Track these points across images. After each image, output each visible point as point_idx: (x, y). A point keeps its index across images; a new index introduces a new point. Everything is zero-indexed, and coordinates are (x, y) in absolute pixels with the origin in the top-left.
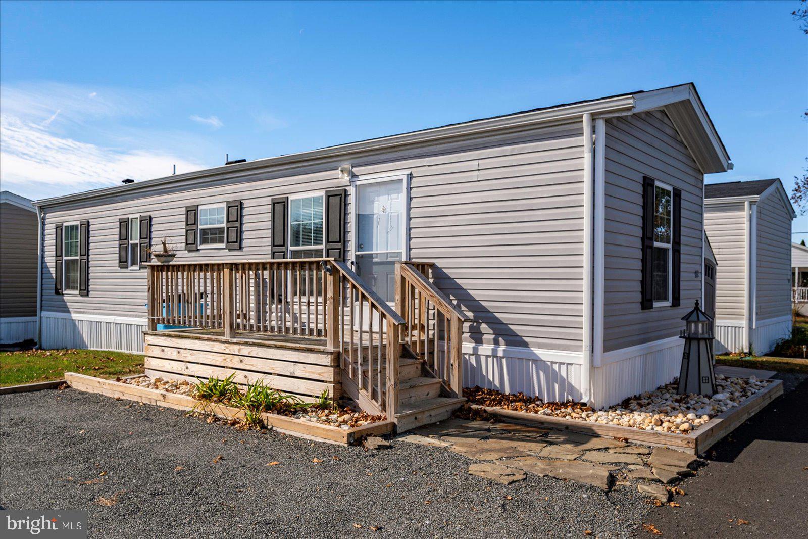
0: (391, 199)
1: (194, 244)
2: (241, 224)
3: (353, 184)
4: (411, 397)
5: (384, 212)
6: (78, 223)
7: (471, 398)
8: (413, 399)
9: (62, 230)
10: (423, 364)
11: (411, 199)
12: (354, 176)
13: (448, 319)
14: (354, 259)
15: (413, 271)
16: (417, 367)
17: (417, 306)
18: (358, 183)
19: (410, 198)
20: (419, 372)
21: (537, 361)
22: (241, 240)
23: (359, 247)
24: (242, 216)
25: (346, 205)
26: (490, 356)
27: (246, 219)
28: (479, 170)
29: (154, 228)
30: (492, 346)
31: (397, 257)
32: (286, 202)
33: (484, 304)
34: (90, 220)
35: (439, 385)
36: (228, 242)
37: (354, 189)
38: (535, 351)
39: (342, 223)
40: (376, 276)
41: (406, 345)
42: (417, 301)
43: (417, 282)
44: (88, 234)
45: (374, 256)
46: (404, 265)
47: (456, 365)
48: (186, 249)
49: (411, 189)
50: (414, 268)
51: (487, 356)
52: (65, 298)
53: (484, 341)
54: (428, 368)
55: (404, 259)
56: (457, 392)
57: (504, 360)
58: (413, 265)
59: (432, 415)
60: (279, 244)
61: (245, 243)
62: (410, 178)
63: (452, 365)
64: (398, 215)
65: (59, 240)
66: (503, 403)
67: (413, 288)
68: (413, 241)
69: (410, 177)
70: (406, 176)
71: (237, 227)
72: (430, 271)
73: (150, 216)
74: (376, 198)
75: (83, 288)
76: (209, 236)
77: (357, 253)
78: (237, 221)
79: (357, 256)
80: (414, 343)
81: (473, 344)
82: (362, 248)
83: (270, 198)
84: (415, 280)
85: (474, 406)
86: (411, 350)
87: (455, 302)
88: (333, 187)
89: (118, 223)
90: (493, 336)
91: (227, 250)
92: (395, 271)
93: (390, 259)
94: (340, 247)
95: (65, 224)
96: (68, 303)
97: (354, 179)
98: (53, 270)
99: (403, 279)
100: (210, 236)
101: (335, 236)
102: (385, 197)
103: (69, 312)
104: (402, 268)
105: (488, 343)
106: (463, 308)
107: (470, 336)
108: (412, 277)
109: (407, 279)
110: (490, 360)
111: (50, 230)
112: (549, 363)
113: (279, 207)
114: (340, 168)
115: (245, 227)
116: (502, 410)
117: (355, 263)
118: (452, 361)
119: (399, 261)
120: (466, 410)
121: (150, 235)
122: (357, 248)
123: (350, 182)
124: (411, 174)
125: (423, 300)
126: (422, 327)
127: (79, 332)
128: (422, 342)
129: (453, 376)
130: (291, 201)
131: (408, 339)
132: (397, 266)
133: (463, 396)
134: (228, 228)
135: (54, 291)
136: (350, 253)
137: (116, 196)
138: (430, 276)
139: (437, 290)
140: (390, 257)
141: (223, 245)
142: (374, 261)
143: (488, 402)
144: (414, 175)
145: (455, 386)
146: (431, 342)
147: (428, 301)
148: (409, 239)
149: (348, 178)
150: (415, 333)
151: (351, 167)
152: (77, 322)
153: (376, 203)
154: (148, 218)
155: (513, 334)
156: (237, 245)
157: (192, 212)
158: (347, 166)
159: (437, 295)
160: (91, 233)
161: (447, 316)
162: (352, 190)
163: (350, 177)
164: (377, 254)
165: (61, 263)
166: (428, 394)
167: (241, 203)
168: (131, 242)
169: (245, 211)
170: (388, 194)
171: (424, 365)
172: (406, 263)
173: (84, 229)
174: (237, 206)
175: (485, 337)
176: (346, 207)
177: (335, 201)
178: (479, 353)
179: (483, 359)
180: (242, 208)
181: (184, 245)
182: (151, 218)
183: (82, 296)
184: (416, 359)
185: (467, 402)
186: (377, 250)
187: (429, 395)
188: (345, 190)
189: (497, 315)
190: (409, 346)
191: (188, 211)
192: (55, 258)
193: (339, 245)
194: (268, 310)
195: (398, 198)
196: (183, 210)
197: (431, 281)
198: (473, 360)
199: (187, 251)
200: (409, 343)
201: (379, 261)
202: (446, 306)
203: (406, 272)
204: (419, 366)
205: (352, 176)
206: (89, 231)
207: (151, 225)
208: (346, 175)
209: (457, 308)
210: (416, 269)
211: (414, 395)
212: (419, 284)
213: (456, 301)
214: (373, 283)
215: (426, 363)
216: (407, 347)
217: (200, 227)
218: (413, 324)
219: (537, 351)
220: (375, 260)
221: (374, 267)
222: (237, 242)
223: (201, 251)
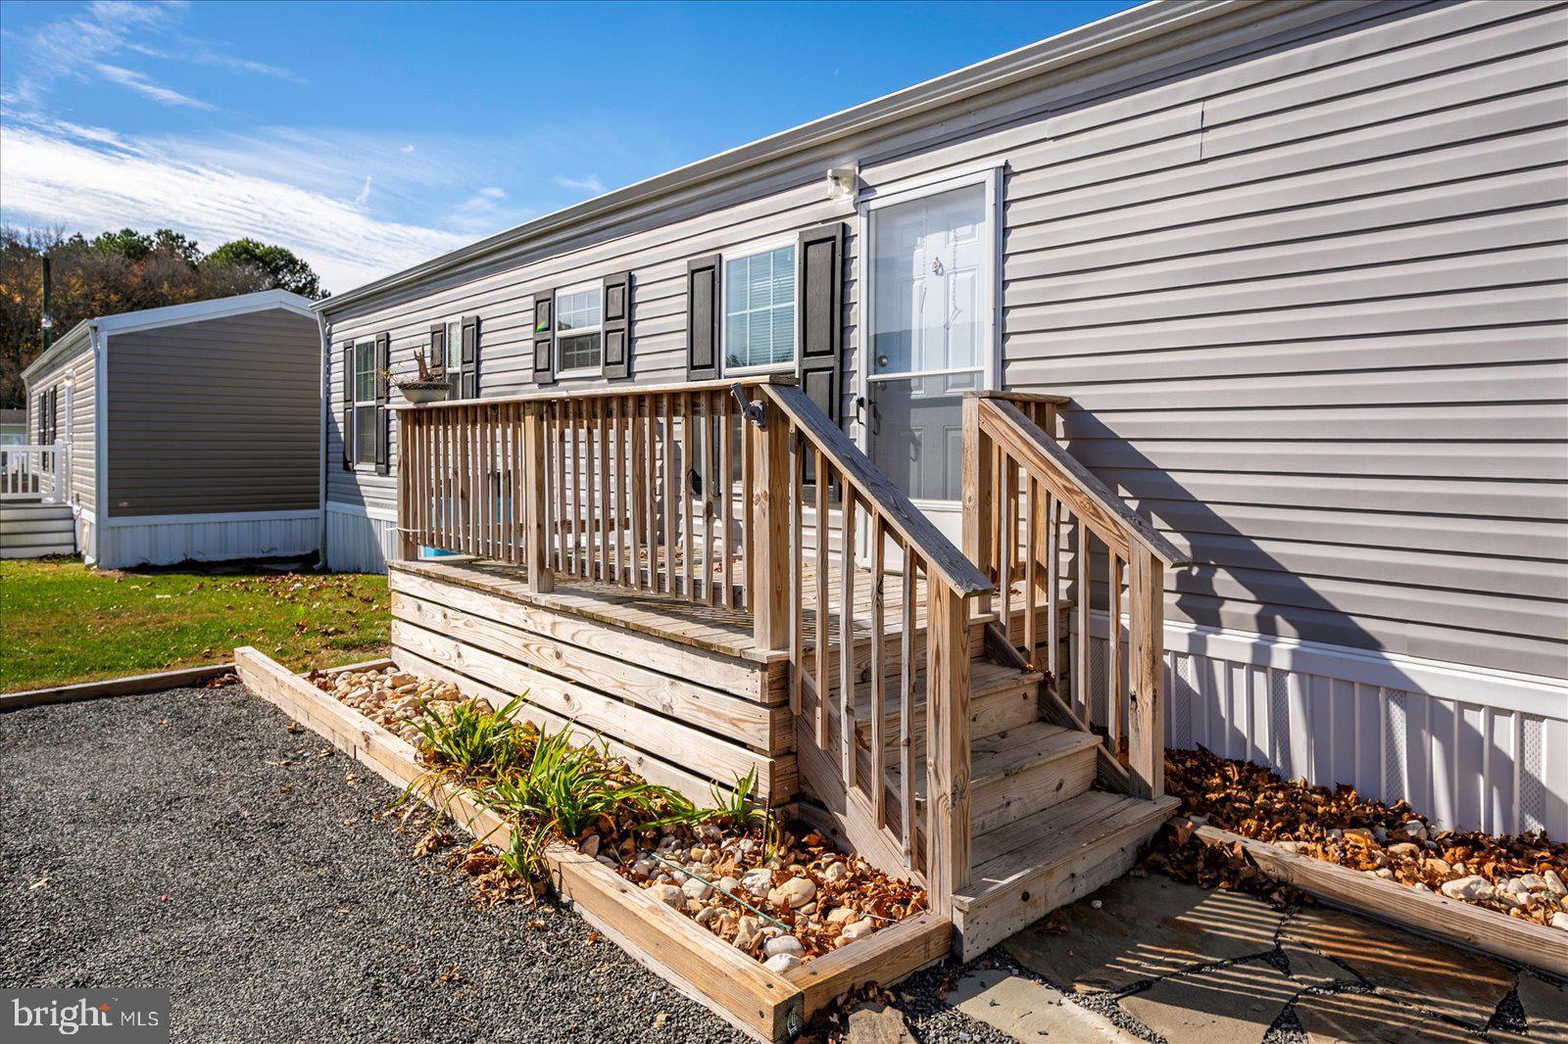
0: (956, 238)
1: (548, 370)
2: (631, 323)
3: (863, 208)
4: (1008, 804)
5: (936, 272)
6: (373, 338)
7: (1193, 801)
8: (1013, 807)
9: (352, 352)
10: (1044, 685)
11: (1006, 231)
12: (864, 190)
13: (1119, 560)
14: (863, 394)
15: (1015, 419)
16: (1025, 697)
17: (1024, 512)
18: (873, 205)
19: (1005, 229)
20: (1031, 708)
21: (1405, 692)
22: (631, 358)
23: (878, 362)
24: (632, 306)
25: (846, 262)
26: (1240, 665)
27: (640, 312)
28: (1203, 130)
29: (485, 340)
30: (1253, 637)
31: (971, 384)
32: (717, 267)
33: (1220, 512)
34: (390, 332)
35: (1093, 755)
36: (607, 364)
37: (864, 220)
38: (1397, 664)
39: (837, 306)
40: (917, 434)
41: (992, 626)
42: (1024, 500)
43: (1025, 450)
44: (388, 359)
45: (914, 383)
46: (986, 401)
47: (1146, 698)
48: (534, 382)
49: (1006, 205)
50: (1016, 410)
51: (1231, 665)
52: (358, 477)
53: (1225, 620)
54: (1057, 697)
55: (988, 385)
56: (1150, 782)
57: (1291, 681)
58: (1013, 402)
59: (1078, 872)
60: (702, 363)
61: (639, 364)
62: (1005, 176)
63: (1134, 698)
64: (973, 278)
65: (348, 372)
66: (1301, 828)
67: (1013, 465)
68: (1012, 341)
69: (1005, 173)
70: (993, 172)
71: (623, 330)
72: (1059, 420)
73: (478, 317)
74: (919, 239)
75: (380, 460)
76: (575, 352)
77: (872, 377)
78: (622, 317)
79: (871, 385)
80: (1017, 619)
81: (1190, 627)
82: (883, 365)
83: (684, 262)
84: (1019, 444)
85: (1209, 834)
86: (1007, 639)
87: (1133, 505)
88: (816, 223)
89: (429, 335)
90: (1256, 608)
91: (606, 381)
92: (964, 420)
93: (952, 392)
94: (831, 365)
95: (357, 342)
96: (362, 488)
97: (864, 197)
98: (341, 426)
99: (985, 440)
100: (576, 350)
101: (819, 340)
102: (942, 234)
103: (363, 504)
104: (982, 410)
105: (1239, 623)
106: (1158, 523)
107: (1177, 604)
108: (1010, 435)
109: (996, 441)
110: (1241, 675)
111: (337, 354)
112: (1450, 706)
113: (703, 280)
114: (829, 173)
115: (639, 329)
116: (1303, 860)
117: (866, 403)
118: (1132, 688)
119: (973, 393)
120: (1184, 847)
121: (478, 356)
122: (872, 366)
123: (856, 205)
124: (1006, 166)
125: (1041, 500)
126: (1040, 572)
127: (376, 541)
128: (1040, 615)
129: (1137, 730)
130: (727, 262)
131: (997, 605)
132: (970, 407)
133: (1168, 791)
134: (607, 333)
135: (342, 465)
136: (855, 378)
137: (428, 283)
138: (1060, 433)
139: (1085, 472)
140: (953, 386)
141: (597, 371)
142: (913, 397)
143: (1253, 824)
144: (1015, 169)
145: (1144, 760)
146: (1066, 612)
147: (1059, 504)
148: (1002, 336)
149: (851, 197)
150: (1021, 585)
151: (857, 169)
152: (373, 522)
153: (918, 253)
154: (475, 322)
155: (1322, 607)
156: (622, 370)
157: (545, 303)
158: (848, 167)
159: (1085, 488)
160: (392, 355)
161: (1115, 549)
162: (858, 225)
163: (856, 193)
164: (920, 377)
165: (352, 413)
166: (1060, 786)
167: (631, 278)
168: (449, 370)
169: (640, 295)
170: (948, 229)
171: (1046, 688)
172: (992, 397)
173: (381, 349)
174: (623, 284)
175: (1227, 608)
176: (847, 268)
177: (820, 254)
178: (1210, 653)
179: (1219, 669)
180: (632, 288)
181: (531, 371)
182: (479, 322)
183: (380, 475)
184: (1024, 670)
185: (1181, 811)
186: (920, 370)
187: (1062, 791)
188: (844, 225)
189: (1265, 546)
190: (1003, 629)
191: (538, 302)
192: (342, 404)
193: (830, 361)
194: (682, 511)
195: (973, 235)
196: (530, 302)
197: (1064, 445)
198: (1188, 671)
199: (536, 386)
200: (1003, 620)
201: (925, 396)
202: (1115, 523)
203: (996, 422)
204: (1032, 693)
205: (860, 190)
206: (388, 353)
207: (479, 335)
208: (846, 189)
209: (1141, 521)
210: (1021, 414)
211: (1016, 796)
212: (1031, 457)
213: (1137, 502)
214: (912, 453)
215: (1053, 681)
216: (997, 631)
217: (559, 334)
218: (1012, 565)
219: (1403, 662)
220: (916, 394)
221: (914, 412)
222: (622, 363)
223: (561, 384)
